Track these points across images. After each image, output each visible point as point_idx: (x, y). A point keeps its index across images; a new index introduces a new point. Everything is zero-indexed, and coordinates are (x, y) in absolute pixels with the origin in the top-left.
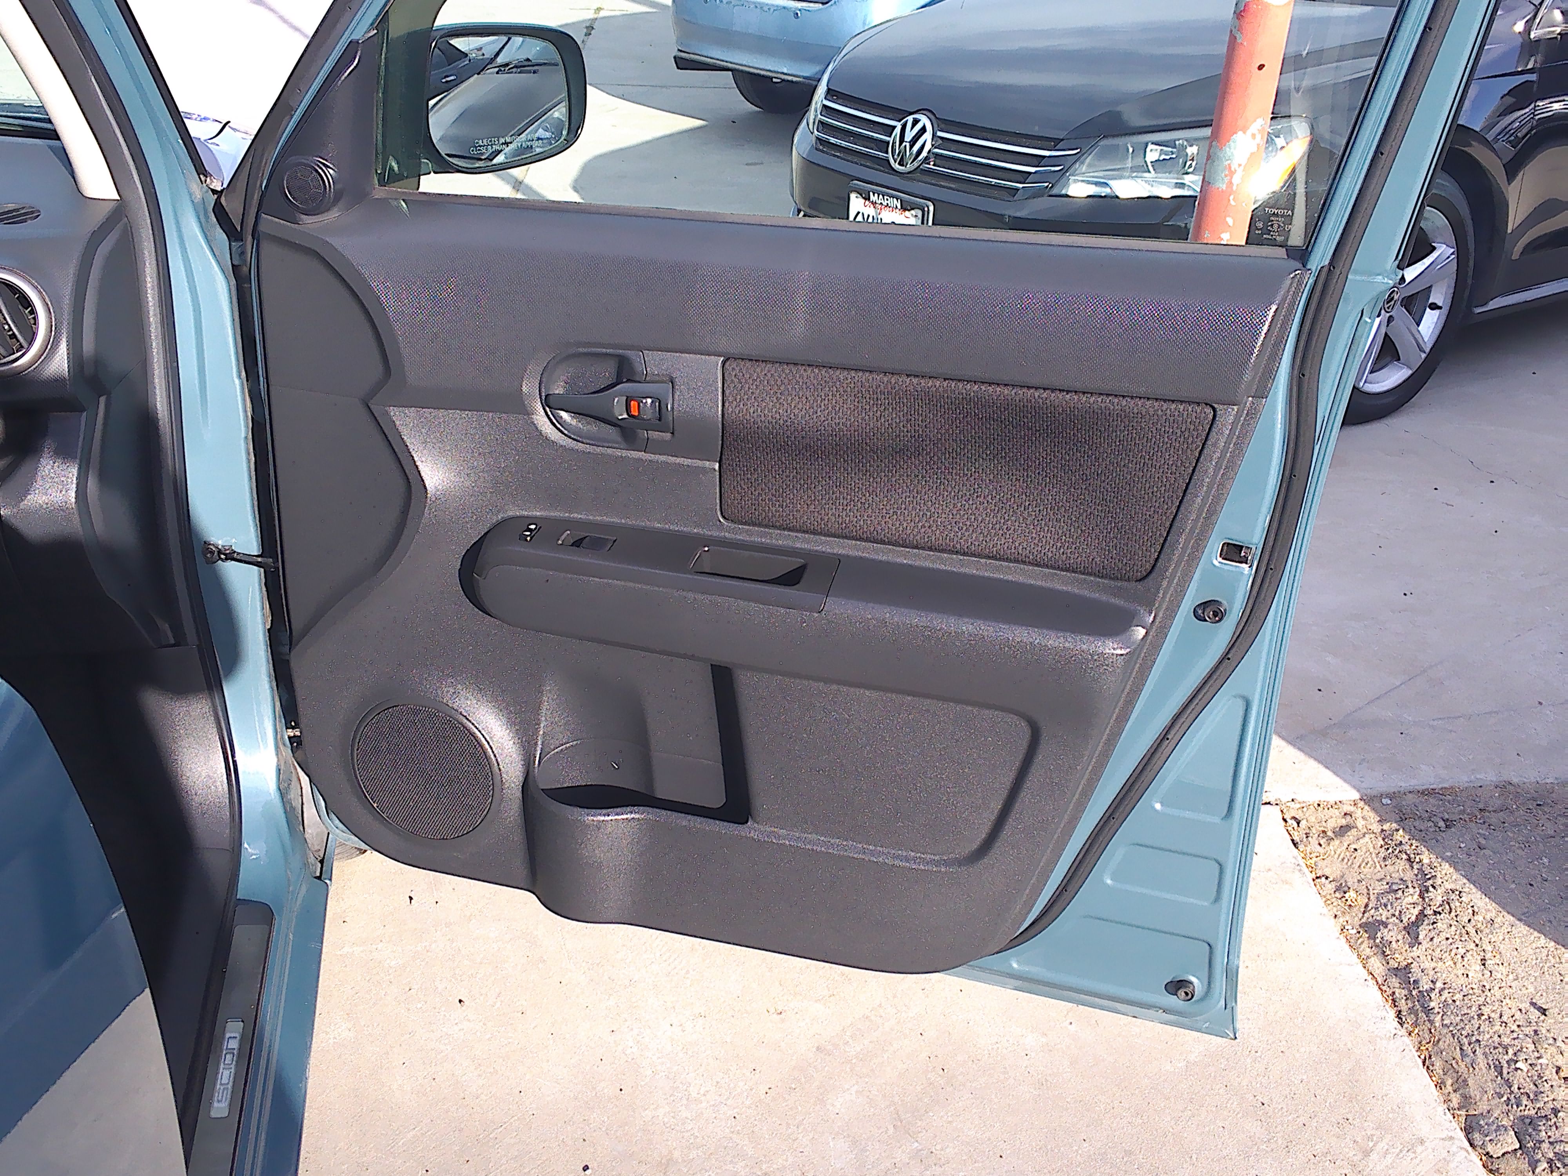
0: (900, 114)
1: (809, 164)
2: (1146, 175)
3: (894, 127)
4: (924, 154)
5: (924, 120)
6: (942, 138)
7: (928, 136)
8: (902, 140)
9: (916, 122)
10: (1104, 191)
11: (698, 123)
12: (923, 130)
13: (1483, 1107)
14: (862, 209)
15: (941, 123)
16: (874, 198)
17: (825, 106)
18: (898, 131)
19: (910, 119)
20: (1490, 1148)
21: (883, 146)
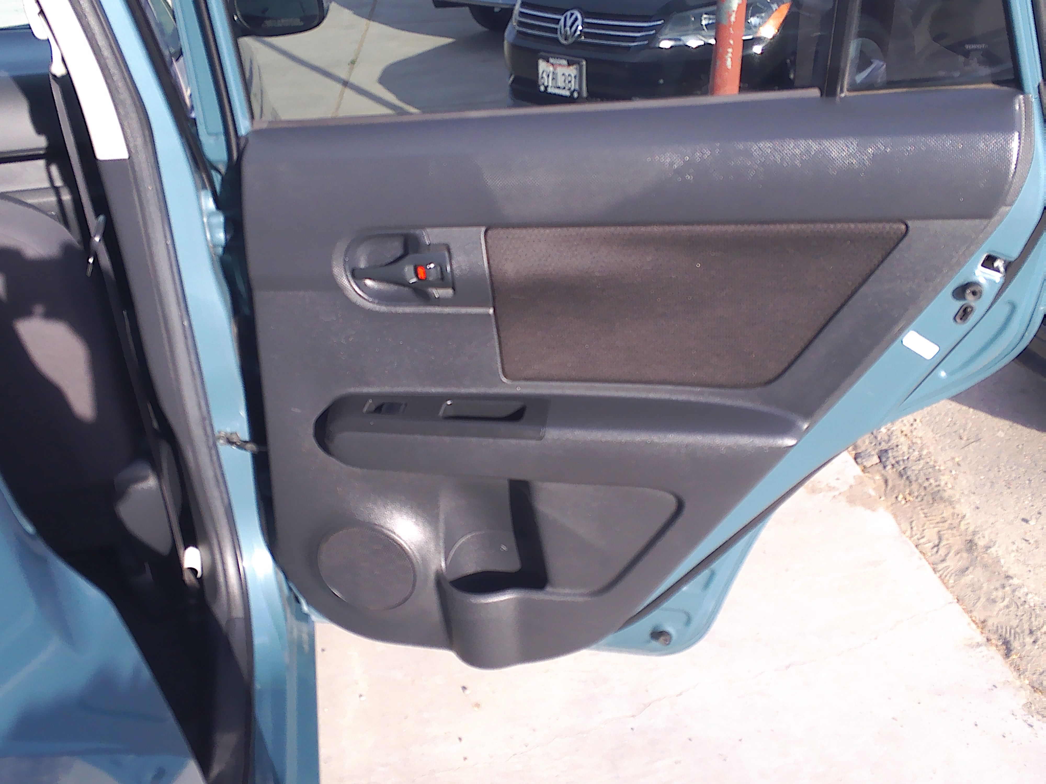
0: (562, 12)
1: (514, 47)
2: (703, 32)
3: (559, 20)
4: (578, 33)
5: (577, 14)
6: (588, 23)
7: (579, 22)
8: (565, 26)
9: (572, 14)
10: (680, 43)
11: (450, 40)
12: (576, 19)
13: (863, 448)
14: (545, 68)
15: (585, 14)
16: (552, 60)
17: (521, 12)
18: (562, 22)
19: (569, 13)
20: (865, 464)
21: (555, 31)
